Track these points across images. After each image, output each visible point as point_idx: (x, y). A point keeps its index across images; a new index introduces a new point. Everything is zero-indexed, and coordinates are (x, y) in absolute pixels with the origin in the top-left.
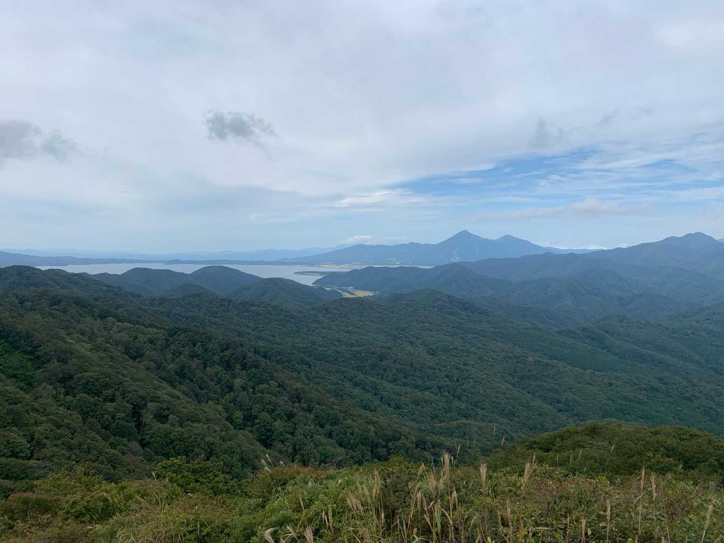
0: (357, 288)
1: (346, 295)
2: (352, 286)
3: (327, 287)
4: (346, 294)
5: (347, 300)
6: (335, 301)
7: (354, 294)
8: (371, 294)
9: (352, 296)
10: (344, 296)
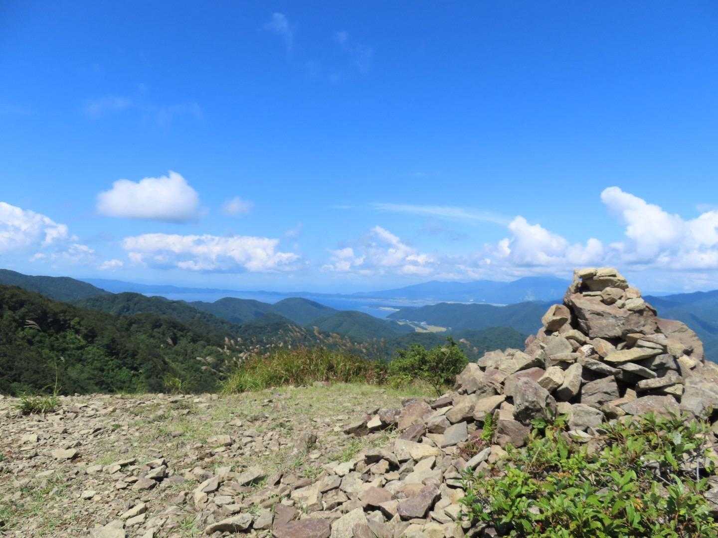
0: (429, 324)
1: (418, 330)
2: (425, 320)
3: (400, 322)
4: (418, 328)
5: (419, 334)
6: (408, 335)
7: (426, 329)
8: (443, 329)
9: (425, 331)
10: (416, 331)
